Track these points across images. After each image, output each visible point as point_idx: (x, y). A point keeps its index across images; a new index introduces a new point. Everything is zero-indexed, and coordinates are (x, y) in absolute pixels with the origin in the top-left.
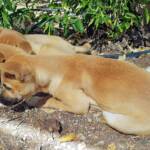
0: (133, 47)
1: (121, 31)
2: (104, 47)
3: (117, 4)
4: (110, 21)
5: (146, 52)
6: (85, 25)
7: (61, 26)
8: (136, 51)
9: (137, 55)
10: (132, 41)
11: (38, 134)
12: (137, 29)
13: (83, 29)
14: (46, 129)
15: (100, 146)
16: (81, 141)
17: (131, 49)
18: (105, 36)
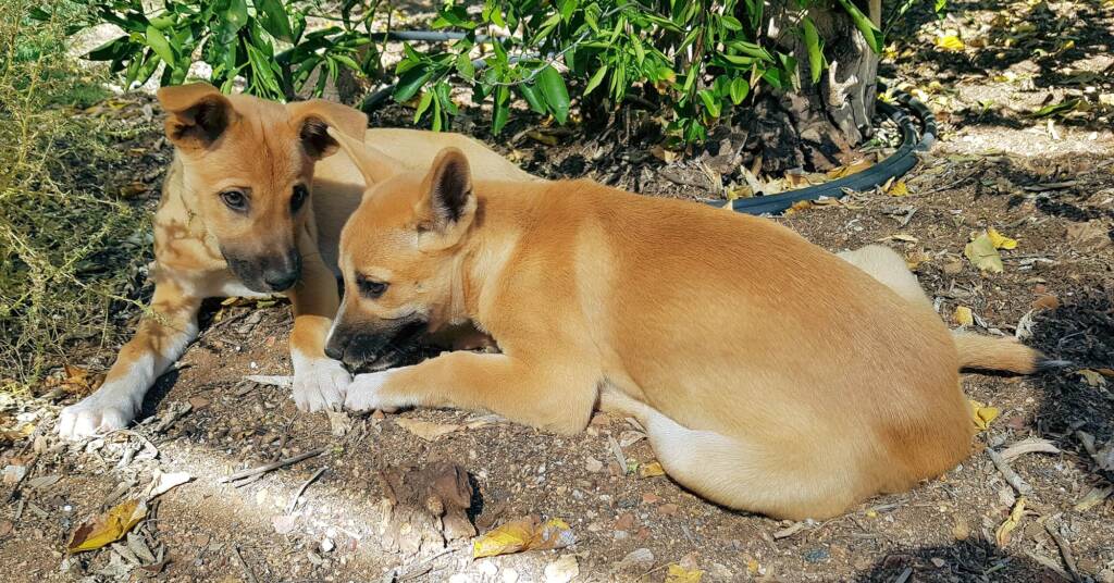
0: (764, 174)
1: (715, 112)
2: (647, 174)
3: (695, 8)
4: (671, 76)
5: (811, 194)
6: (573, 91)
7: (478, 96)
8: (773, 187)
9: (778, 205)
10: (756, 153)
11: (384, 524)
12: (776, 103)
13: (565, 108)
14: (417, 502)
15: (636, 570)
16: (561, 549)
17: (754, 183)
18: (652, 134)
